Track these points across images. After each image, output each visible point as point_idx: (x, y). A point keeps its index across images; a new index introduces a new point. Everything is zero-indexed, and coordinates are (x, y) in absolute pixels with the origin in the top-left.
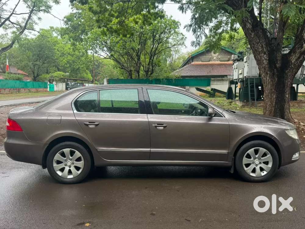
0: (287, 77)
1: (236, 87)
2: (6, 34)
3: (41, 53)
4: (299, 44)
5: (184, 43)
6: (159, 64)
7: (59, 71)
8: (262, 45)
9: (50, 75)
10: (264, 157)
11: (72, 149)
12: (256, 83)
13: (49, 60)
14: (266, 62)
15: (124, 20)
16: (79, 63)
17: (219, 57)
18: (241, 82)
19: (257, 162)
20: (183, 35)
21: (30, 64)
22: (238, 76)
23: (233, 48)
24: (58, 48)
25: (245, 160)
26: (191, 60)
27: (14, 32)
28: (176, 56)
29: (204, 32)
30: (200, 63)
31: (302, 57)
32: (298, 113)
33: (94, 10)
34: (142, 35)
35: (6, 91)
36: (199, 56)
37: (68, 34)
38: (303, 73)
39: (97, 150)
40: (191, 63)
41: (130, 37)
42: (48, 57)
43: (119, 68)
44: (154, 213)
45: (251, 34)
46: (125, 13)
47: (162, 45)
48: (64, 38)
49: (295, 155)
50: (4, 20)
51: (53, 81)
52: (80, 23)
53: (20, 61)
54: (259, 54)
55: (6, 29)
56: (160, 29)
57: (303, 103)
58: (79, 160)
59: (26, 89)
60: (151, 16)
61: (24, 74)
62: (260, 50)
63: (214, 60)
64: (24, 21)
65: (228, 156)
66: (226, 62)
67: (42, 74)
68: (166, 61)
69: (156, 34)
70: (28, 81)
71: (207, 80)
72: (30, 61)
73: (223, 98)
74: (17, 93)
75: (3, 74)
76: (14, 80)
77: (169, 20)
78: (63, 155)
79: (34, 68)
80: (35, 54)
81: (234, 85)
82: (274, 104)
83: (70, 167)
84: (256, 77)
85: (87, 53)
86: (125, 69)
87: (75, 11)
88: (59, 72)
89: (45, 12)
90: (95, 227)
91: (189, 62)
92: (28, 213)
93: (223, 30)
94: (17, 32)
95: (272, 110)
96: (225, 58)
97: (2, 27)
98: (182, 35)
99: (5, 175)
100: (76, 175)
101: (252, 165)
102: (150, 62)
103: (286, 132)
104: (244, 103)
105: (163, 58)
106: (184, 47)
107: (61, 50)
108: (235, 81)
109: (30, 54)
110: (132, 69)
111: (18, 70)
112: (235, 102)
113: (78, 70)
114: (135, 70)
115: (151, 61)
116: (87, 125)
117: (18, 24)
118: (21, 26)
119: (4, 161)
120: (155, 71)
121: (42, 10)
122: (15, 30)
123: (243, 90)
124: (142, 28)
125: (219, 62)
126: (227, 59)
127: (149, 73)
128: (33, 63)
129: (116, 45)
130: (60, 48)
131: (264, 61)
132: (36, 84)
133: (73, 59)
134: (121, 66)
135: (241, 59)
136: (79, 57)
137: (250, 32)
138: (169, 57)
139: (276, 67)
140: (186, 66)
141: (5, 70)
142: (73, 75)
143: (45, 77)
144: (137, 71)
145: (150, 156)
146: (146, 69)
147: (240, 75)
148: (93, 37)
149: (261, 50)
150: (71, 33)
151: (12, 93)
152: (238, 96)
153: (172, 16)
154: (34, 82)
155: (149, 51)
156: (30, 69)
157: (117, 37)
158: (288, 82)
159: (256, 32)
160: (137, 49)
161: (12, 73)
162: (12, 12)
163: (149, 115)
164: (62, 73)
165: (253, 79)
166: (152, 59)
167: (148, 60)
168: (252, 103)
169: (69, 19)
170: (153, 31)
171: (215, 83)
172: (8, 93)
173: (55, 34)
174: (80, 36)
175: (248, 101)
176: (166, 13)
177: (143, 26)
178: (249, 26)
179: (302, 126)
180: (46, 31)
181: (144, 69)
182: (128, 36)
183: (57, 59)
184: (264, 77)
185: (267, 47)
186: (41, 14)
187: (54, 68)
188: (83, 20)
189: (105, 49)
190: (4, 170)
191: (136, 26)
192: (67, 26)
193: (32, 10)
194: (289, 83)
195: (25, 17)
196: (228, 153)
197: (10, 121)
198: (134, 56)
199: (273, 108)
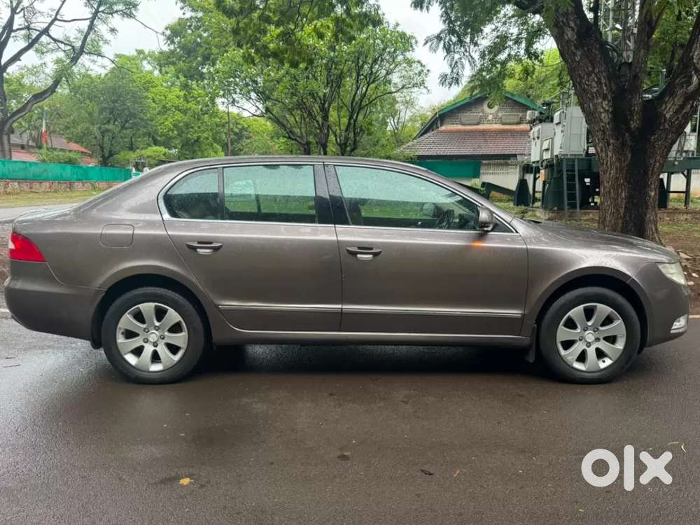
0: (653, 152)
1: (535, 179)
2: (41, 65)
3: (117, 105)
4: (682, 76)
5: (424, 83)
6: (368, 129)
7: (155, 145)
8: (599, 79)
9: (136, 153)
10: (608, 324)
11: (160, 305)
12: (579, 170)
13: (135, 120)
14: (607, 118)
15: (293, 30)
16: (199, 127)
17: (500, 115)
18: (547, 167)
19: (590, 336)
20: (421, 65)
21: (95, 129)
22: (541, 156)
23: (529, 96)
24: (153, 95)
25: (563, 333)
26: (439, 123)
27: (58, 61)
28: (406, 115)
29: (467, 54)
30: (460, 127)
31: (689, 106)
32: (671, 236)
33: (228, 7)
34: (334, 67)
35: (44, 187)
36: (455, 113)
37: (174, 64)
38: (682, 148)
39: (217, 306)
40: (438, 128)
41: (306, 69)
42: (133, 115)
43: (284, 137)
44: (346, 454)
45: (574, 54)
46: (296, 15)
47: (376, 87)
48: (167, 73)
49: (679, 321)
50: (38, 33)
51: (144, 166)
52: (199, 40)
53: (74, 121)
54: (591, 100)
55: (43, 53)
56: (371, 52)
57: (680, 213)
58: (176, 328)
59: (86, 183)
60: (354, 21)
61: (82, 152)
62: (595, 90)
63: (489, 122)
64: (79, 35)
65: (523, 322)
66: (514, 127)
67: (120, 151)
68: (386, 124)
69: (365, 62)
70: (90, 165)
71: (473, 164)
72: (93, 124)
73: (507, 204)
74: (67, 192)
75: (37, 151)
76: (60, 163)
77: (392, 32)
78: (139, 317)
79: (103, 137)
80: (105, 108)
81: (532, 176)
82: (622, 211)
83: (155, 345)
84: (580, 157)
85: (214, 103)
86: (295, 140)
87: (189, 14)
88: (155, 148)
89: (124, 16)
90: (202, 486)
91: (435, 127)
92: (49, 452)
93: (509, 55)
94: (65, 59)
95: (618, 224)
96: (511, 117)
97: (34, 48)
98: (419, 65)
99: (11, 362)
100: (169, 365)
101: (578, 344)
102: (349, 124)
103: (660, 267)
104: (553, 213)
105: (379, 117)
106: (424, 91)
107: (161, 101)
108: (534, 165)
109: (93, 107)
110: (311, 139)
111: (68, 143)
112: (533, 211)
113: (198, 143)
114: (317, 143)
115: (352, 121)
116: (194, 248)
117: (67, 42)
118: (73, 47)
119: (14, 332)
120: (360, 144)
121: (117, 12)
122: (61, 55)
123: (552, 186)
124: (332, 48)
125: (499, 127)
126: (517, 120)
127: (348, 149)
128: (100, 128)
129: (277, 86)
130: (158, 96)
131: (603, 115)
132: (107, 172)
133: (186, 119)
134: (287, 133)
135: (548, 118)
136: (198, 115)
137: (573, 48)
138: (392, 116)
139: (628, 129)
140: (428, 134)
141: (41, 143)
142: (185, 154)
143: (127, 157)
144: (322, 145)
145: (341, 321)
146: (340, 140)
147: (544, 153)
148: (227, 69)
149: (597, 91)
150: (181, 62)
151: (55, 191)
152: (539, 200)
153: (398, 25)
154: (104, 169)
155: (348, 100)
156: (94, 140)
157: (278, 70)
158: (655, 162)
159: (586, 48)
160: (321, 94)
161: (55, 149)
162: (53, 17)
163: (339, 227)
164: (162, 149)
165: (573, 160)
166: (354, 117)
167: (345, 120)
168: (571, 212)
169: (175, 31)
170: (357, 55)
171: (491, 171)
172: (48, 192)
173: (147, 66)
174: (200, 68)
175: (561, 209)
176: (385, 17)
177: (335, 44)
178: (570, 35)
179: (685, 261)
180: (130, 59)
181: (336, 140)
182: (302, 66)
183: (152, 120)
184: (602, 151)
185: (610, 83)
186: (116, 20)
187: (145, 139)
188: (205, 35)
189: (253, 95)
190: (11, 352)
191: (319, 44)
192: (172, 47)
193: (97, 12)
194: (658, 164)
195: (81, 28)
196: (523, 315)
197: (16, 237)
198: (315, 112)
199: (620, 221)
